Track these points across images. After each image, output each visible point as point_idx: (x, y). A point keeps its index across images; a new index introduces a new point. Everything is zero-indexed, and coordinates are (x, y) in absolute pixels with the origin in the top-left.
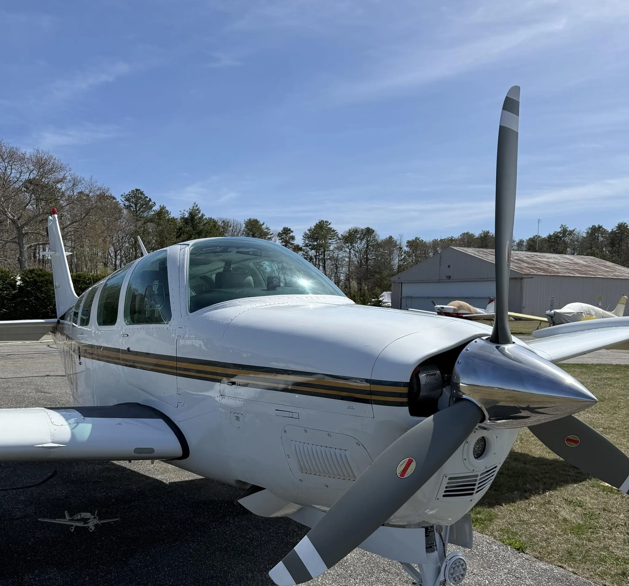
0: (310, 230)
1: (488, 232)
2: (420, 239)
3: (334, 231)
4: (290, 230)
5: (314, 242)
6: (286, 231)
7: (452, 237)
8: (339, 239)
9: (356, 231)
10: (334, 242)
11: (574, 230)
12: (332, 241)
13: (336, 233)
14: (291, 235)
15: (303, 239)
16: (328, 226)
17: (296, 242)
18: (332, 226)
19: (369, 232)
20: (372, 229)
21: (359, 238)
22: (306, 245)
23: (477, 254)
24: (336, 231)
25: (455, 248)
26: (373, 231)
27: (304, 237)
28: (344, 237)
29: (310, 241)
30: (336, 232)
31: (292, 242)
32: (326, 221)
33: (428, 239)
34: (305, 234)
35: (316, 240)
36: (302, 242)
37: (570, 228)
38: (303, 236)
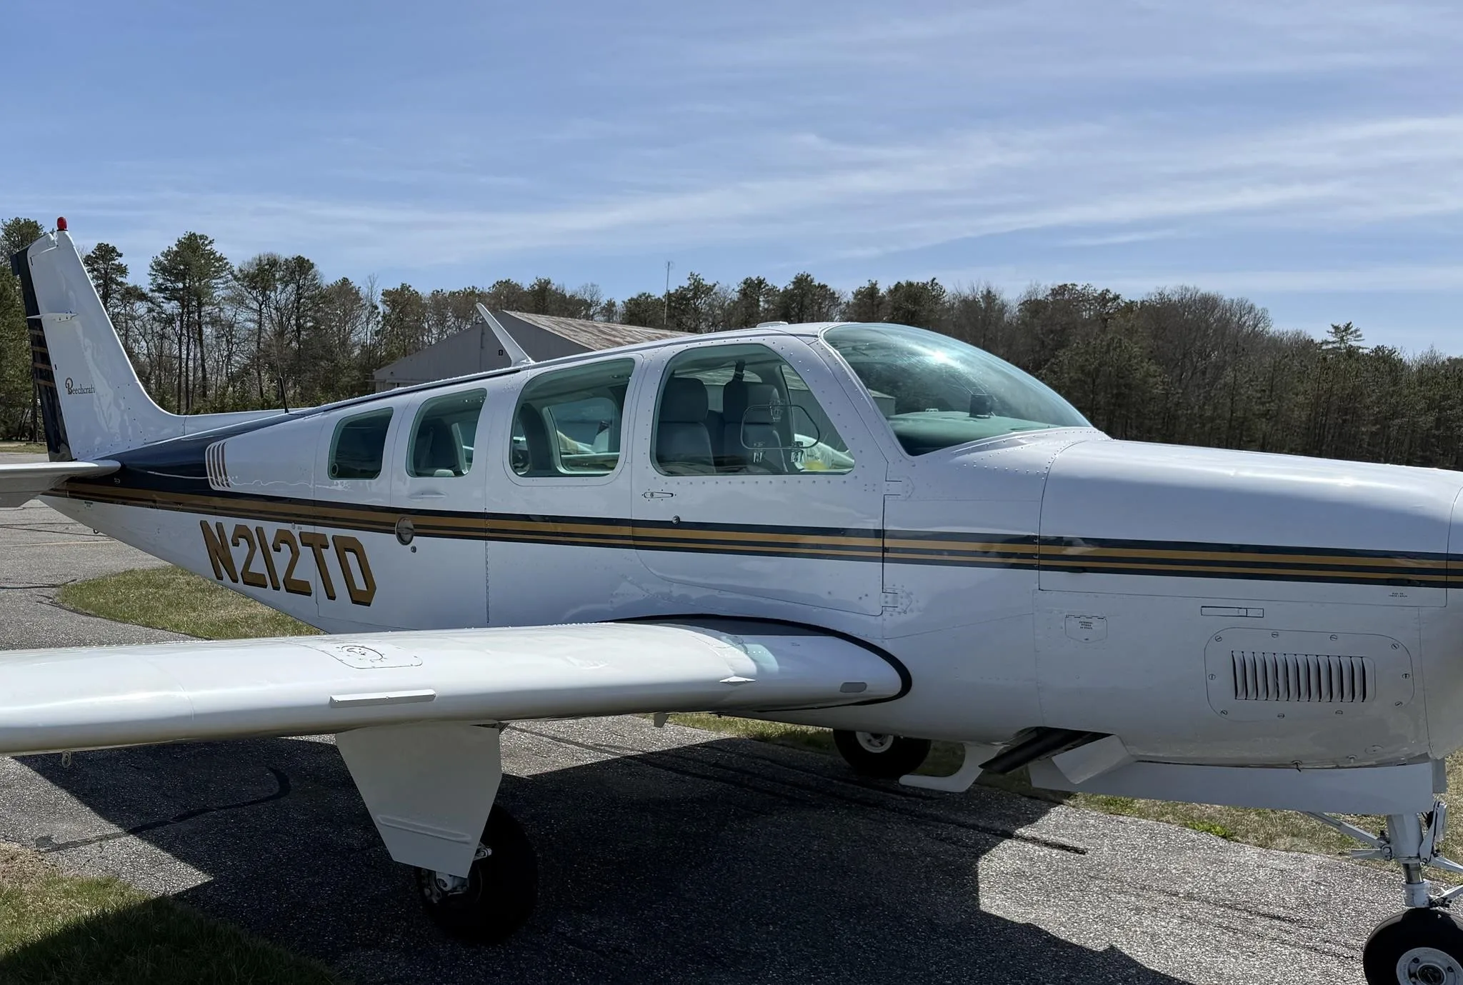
0: (166, 255)
1: (548, 282)
2: (411, 289)
3: (221, 259)
4: (114, 249)
5: (175, 282)
6: (106, 252)
7: (473, 287)
8: (236, 278)
9: (273, 263)
10: (222, 286)
11: (715, 285)
12: (215, 284)
13: (227, 263)
14: (116, 262)
15: (150, 275)
16: (208, 248)
17: (129, 281)
18: (218, 248)
19: (302, 266)
20: (308, 260)
21: (280, 279)
22: (160, 289)
23: (557, 328)
24: (225, 259)
25: (513, 314)
26: (312, 266)
27: (154, 269)
28: (246, 276)
29: (168, 280)
30: (225, 261)
31: (120, 279)
32: (202, 237)
33: (424, 289)
34: (155, 262)
35: (181, 276)
36: (149, 280)
37: (708, 282)
38: (152, 267)
